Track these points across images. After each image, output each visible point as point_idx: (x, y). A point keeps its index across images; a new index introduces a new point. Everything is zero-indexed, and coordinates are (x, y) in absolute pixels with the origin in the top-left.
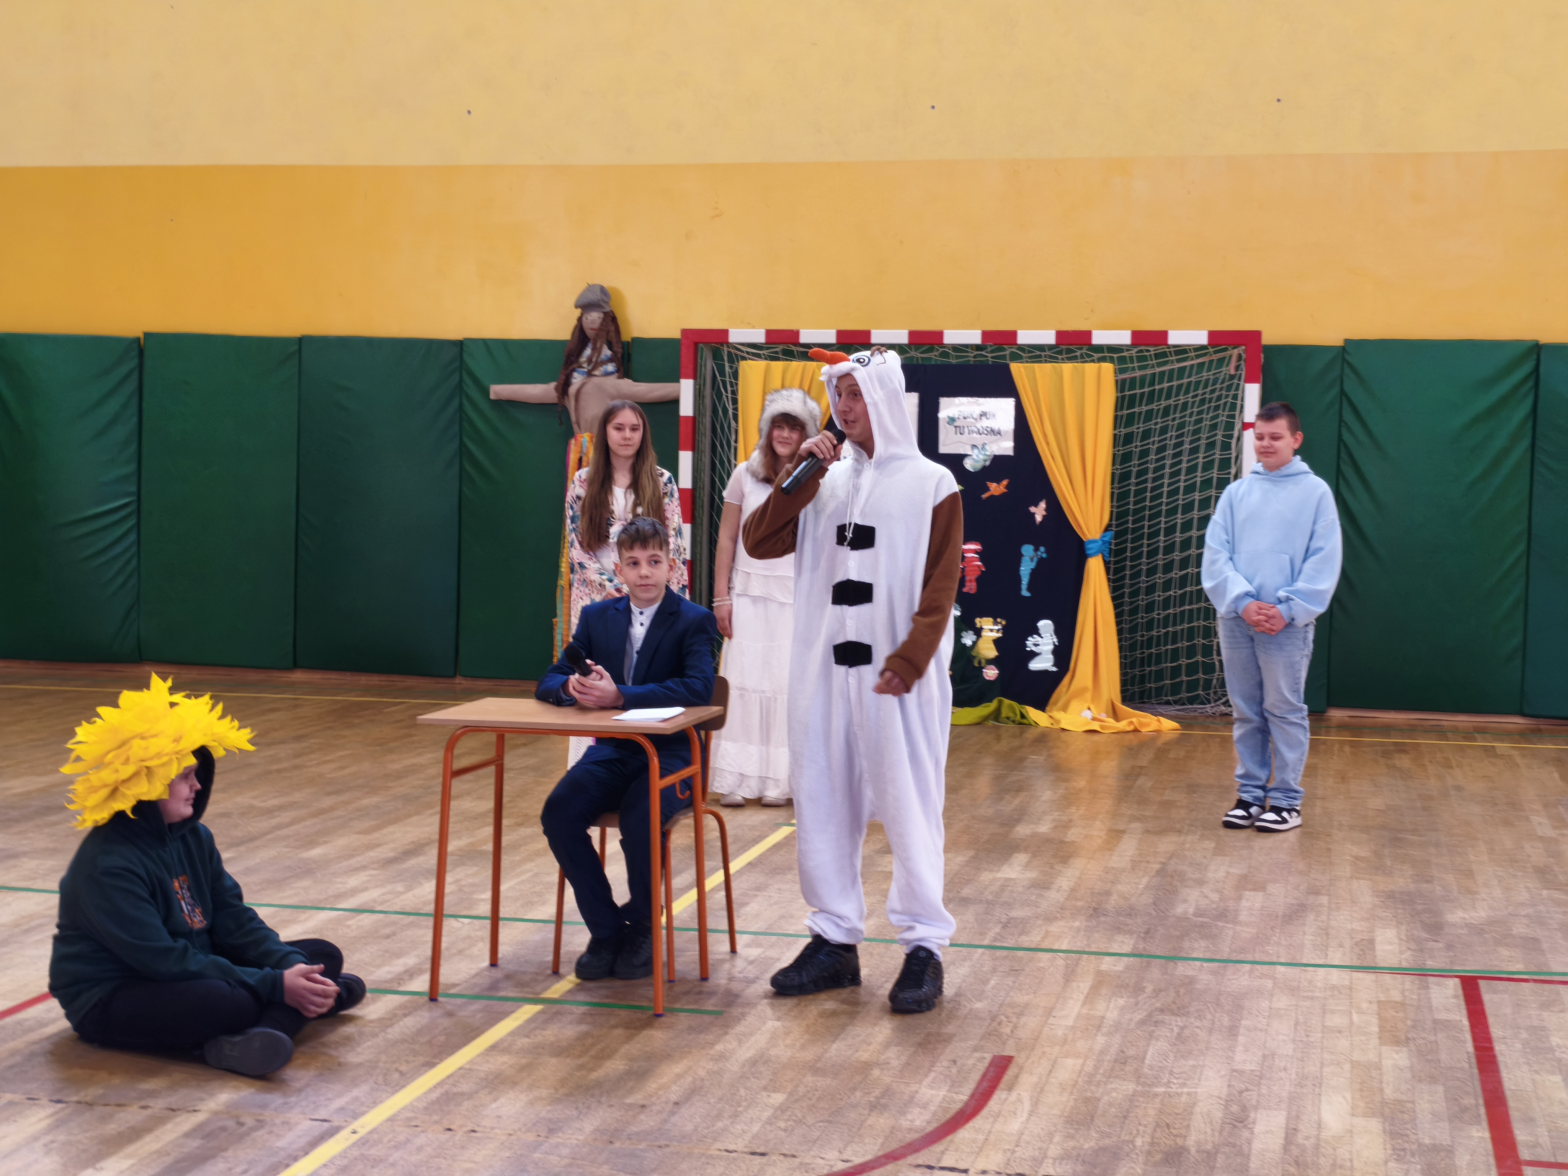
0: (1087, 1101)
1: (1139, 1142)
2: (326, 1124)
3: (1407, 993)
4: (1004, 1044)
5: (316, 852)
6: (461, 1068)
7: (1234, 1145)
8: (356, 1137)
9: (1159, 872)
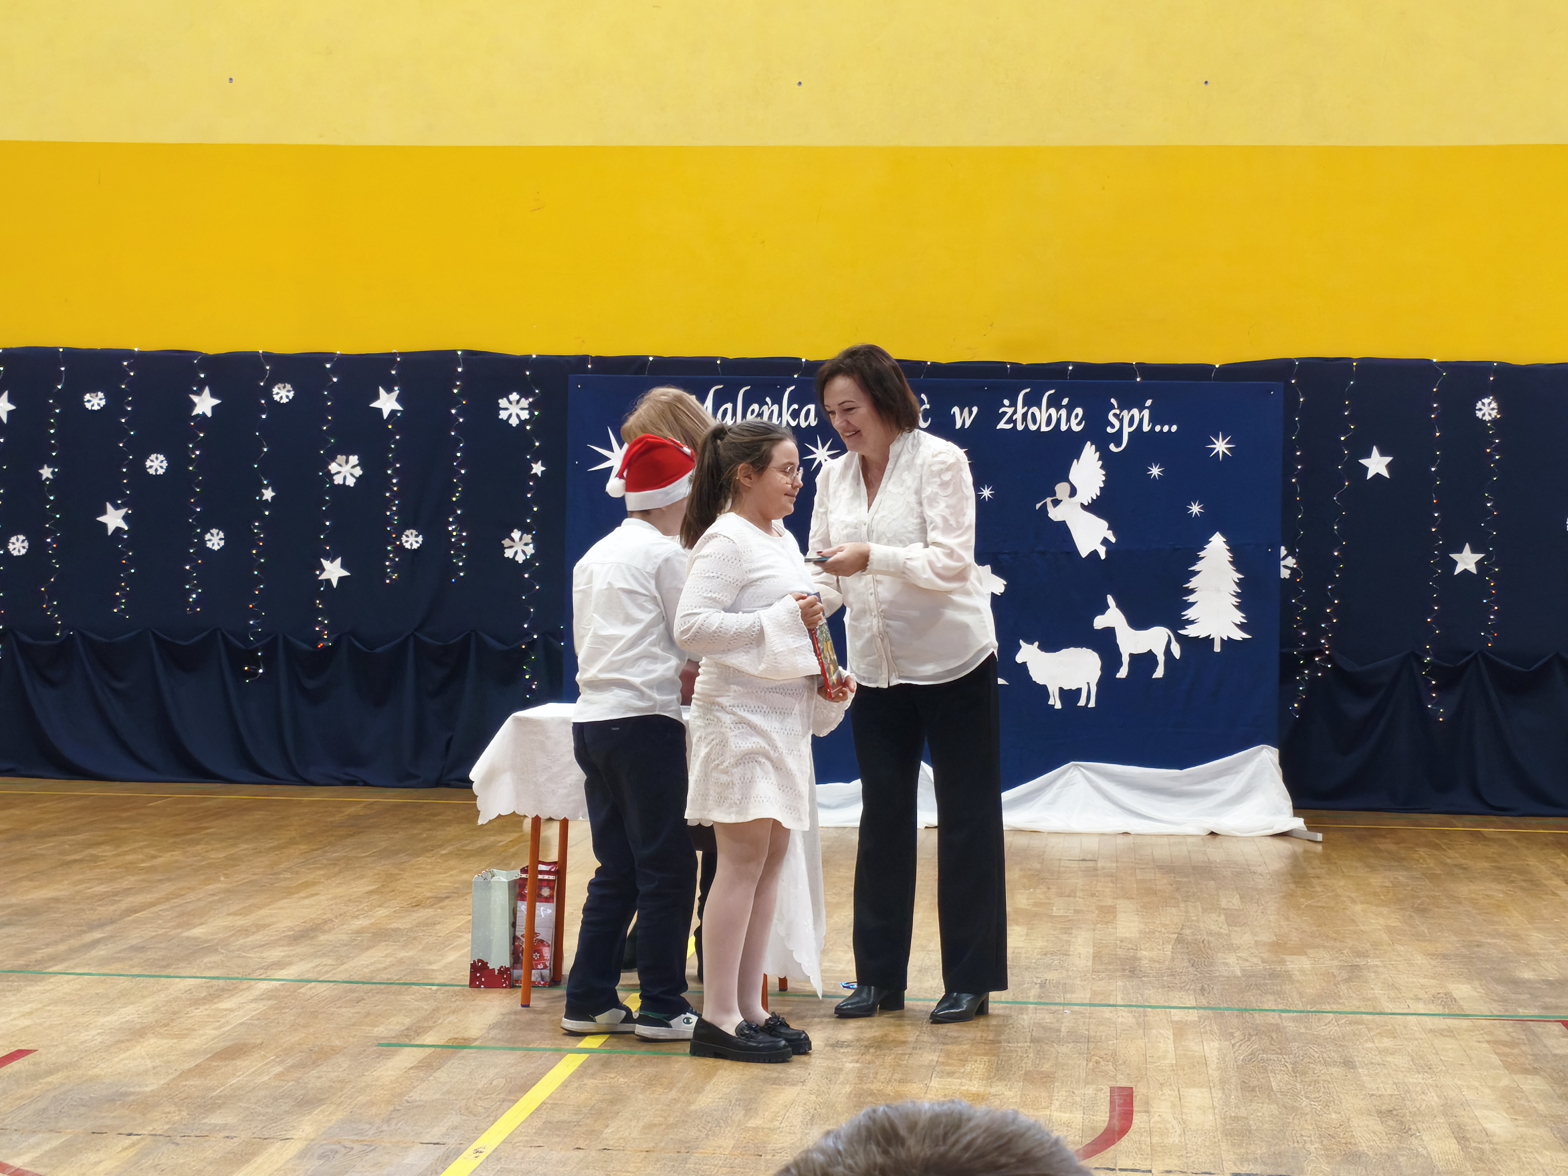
0: (1236, 1119)
1: (1312, 1149)
2: (443, 1149)
3: (1513, 1034)
4: (1114, 1077)
5: (197, 932)
6: (544, 1103)
7: (1410, 1149)
8: (483, 1157)
9: (1180, 940)
